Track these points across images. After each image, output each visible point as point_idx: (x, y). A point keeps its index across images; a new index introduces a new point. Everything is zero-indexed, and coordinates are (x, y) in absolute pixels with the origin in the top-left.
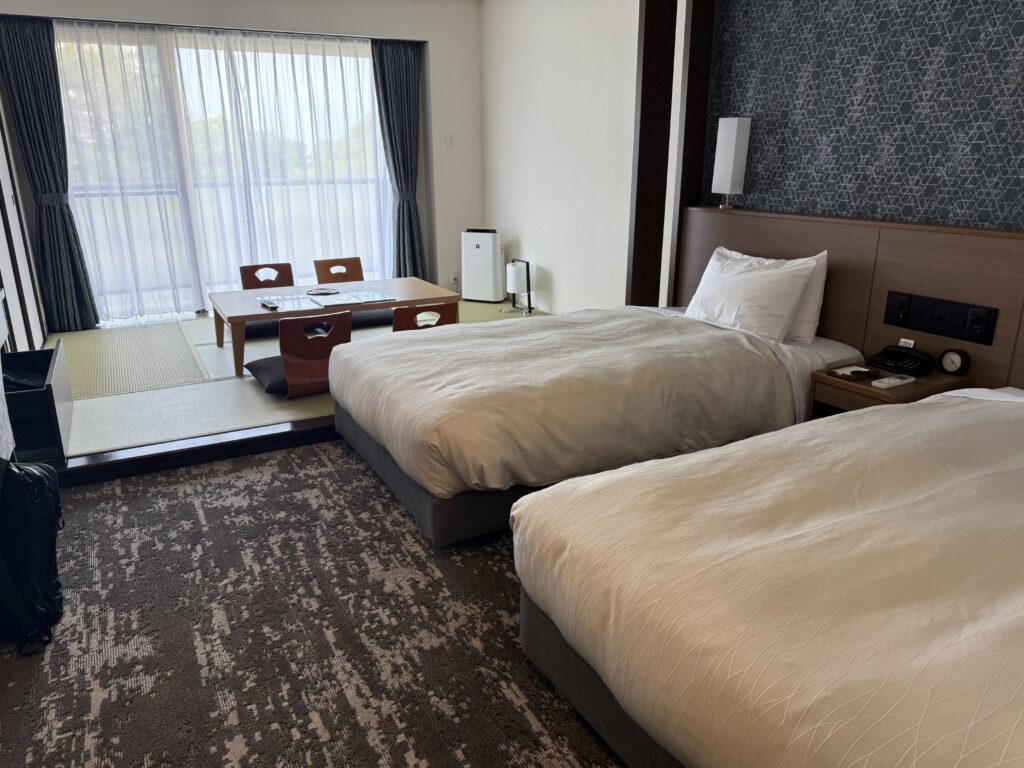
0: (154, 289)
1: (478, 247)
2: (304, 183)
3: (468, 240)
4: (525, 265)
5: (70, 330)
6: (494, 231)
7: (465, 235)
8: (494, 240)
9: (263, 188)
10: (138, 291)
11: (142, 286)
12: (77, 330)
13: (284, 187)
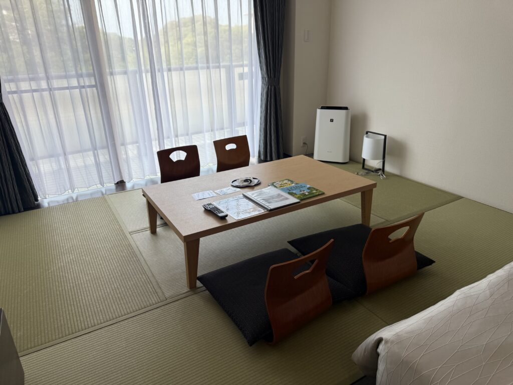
0: (78, 152)
1: (332, 121)
2: (197, 68)
3: (321, 115)
4: (383, 137)
5: (14, 212)
6: (346, 108)
7: (319, 111)
8: (347, 115)
9: (165, 74)
10: (65, 154)
11: (68, 148)
12: (20, 212)
13: (182, 72)
